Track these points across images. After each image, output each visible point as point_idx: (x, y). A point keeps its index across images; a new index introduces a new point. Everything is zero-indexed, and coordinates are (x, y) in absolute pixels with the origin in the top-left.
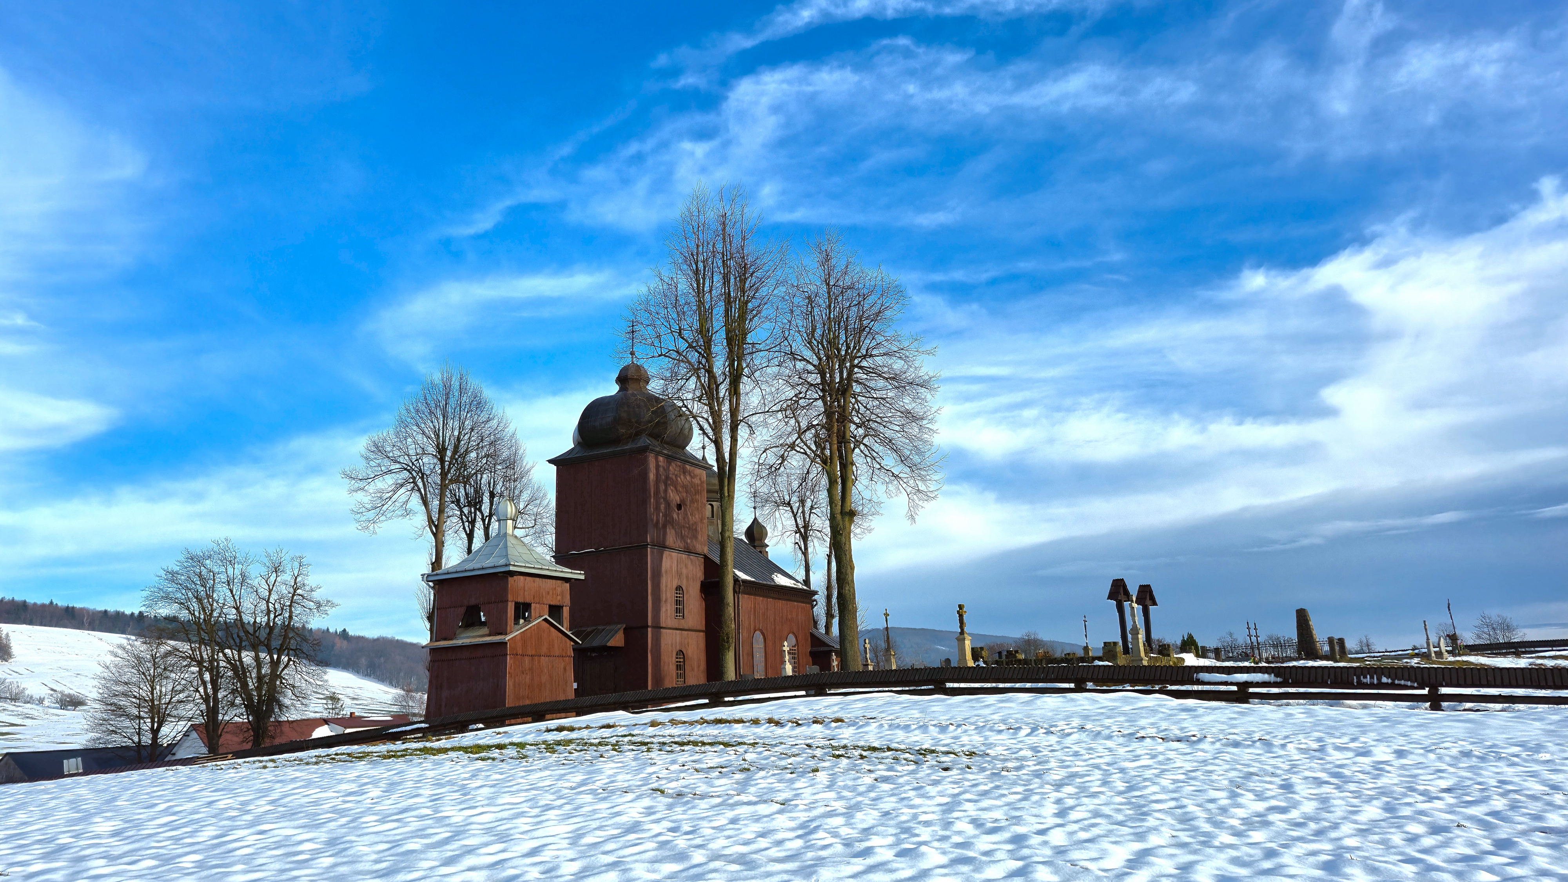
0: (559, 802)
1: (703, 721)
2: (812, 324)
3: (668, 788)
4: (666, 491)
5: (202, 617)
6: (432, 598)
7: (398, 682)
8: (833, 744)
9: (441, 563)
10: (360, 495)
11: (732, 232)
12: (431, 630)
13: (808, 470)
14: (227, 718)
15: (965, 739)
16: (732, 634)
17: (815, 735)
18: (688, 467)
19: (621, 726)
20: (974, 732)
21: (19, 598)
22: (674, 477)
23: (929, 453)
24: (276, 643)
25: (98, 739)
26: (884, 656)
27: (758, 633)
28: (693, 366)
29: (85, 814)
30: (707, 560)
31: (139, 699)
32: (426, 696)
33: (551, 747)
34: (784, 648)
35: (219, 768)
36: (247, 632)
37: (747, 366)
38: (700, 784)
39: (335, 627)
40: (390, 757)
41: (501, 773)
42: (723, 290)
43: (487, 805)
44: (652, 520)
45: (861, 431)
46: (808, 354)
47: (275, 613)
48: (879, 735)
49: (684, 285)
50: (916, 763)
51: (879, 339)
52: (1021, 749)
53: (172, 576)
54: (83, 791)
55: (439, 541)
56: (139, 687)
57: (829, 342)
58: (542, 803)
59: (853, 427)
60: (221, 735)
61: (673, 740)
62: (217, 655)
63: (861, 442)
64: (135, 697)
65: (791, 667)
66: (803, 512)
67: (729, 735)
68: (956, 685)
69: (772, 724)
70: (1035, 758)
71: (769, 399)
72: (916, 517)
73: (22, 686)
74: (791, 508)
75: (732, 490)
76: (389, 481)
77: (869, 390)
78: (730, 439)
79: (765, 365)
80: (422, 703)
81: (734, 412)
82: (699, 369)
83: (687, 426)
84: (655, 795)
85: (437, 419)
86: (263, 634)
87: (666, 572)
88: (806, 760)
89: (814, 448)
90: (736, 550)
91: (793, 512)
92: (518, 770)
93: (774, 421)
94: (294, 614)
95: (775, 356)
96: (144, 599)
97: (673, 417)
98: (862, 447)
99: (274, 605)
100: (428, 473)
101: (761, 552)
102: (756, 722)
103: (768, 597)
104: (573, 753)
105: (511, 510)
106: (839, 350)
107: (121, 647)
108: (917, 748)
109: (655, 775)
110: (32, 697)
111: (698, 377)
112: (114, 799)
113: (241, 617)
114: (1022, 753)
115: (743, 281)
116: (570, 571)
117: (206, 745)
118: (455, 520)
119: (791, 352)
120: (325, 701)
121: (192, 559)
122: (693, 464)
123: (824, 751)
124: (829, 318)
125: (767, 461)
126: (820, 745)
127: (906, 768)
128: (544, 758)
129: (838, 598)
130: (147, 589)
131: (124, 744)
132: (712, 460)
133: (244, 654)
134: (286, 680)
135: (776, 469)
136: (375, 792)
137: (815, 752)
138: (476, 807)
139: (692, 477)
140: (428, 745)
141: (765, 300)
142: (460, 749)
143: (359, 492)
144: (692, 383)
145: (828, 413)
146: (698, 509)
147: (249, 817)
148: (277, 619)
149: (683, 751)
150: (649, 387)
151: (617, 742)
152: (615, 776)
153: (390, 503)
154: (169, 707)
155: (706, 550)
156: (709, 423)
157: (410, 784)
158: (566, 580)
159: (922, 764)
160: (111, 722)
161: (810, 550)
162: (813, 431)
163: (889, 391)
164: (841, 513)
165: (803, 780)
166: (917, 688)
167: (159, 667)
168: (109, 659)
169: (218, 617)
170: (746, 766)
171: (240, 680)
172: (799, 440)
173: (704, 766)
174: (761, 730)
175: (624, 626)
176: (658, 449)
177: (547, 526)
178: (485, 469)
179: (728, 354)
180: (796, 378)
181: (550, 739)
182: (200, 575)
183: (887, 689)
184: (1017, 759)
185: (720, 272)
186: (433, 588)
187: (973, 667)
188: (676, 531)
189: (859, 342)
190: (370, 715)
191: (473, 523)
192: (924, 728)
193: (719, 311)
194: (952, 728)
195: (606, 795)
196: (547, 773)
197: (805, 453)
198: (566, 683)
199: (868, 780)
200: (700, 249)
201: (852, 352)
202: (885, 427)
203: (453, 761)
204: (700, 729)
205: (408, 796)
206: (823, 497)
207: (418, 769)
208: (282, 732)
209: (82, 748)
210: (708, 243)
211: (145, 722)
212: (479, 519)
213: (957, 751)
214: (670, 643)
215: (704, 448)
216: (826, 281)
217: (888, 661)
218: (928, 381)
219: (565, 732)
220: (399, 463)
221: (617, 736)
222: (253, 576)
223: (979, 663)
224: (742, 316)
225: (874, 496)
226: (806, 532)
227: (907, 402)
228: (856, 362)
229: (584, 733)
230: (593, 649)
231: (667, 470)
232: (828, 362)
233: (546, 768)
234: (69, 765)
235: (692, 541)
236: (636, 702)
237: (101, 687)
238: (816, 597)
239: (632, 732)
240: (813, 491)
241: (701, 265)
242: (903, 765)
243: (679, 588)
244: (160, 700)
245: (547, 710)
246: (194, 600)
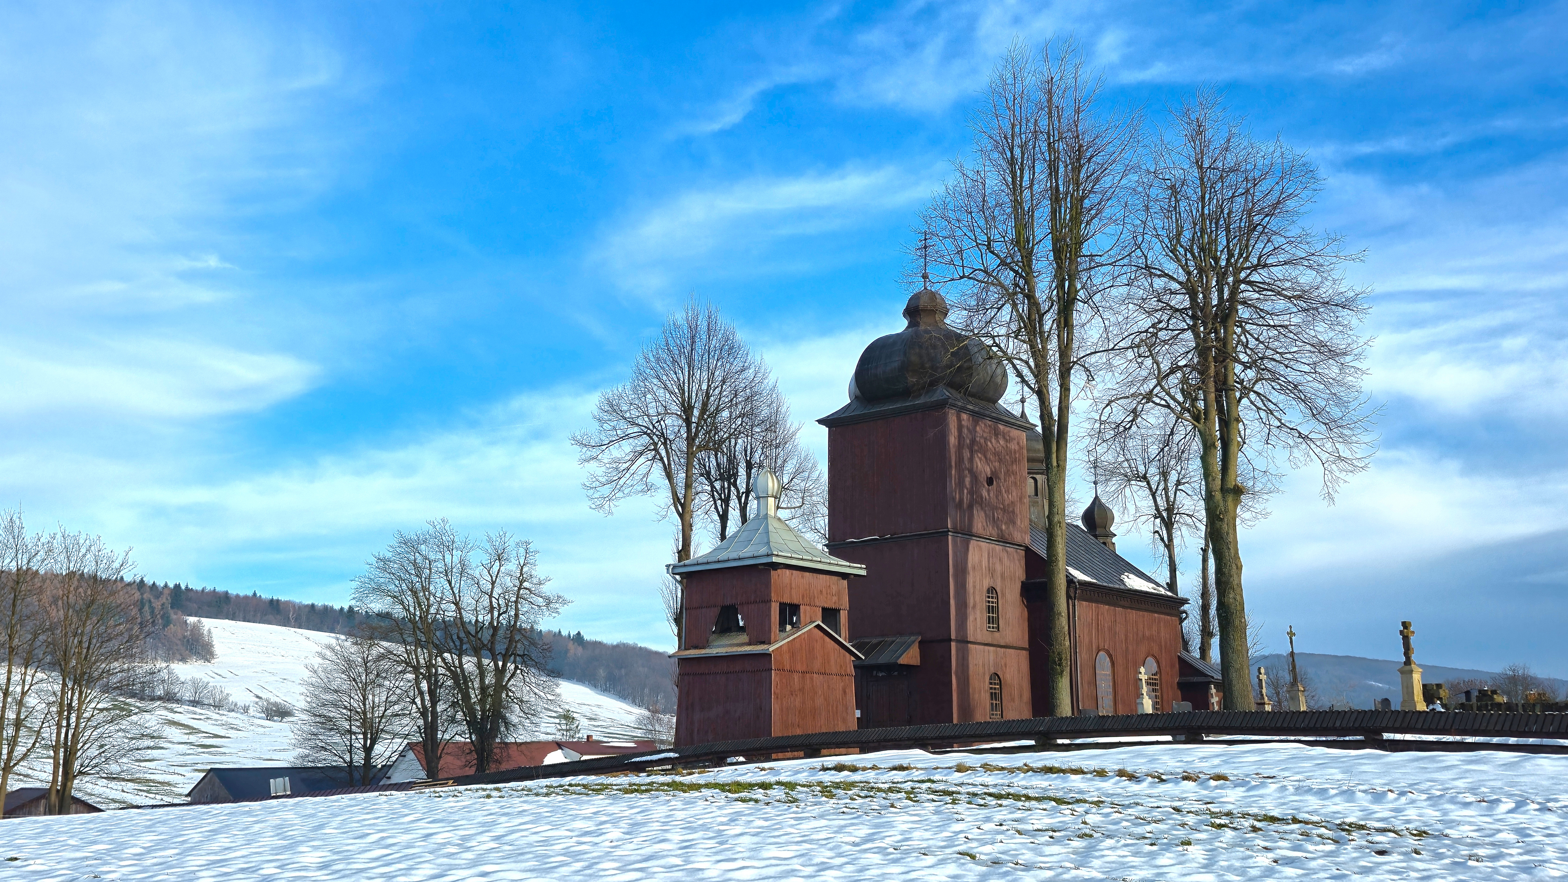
0: (839, 861)
1: (1027, 769)
2: (1177, 225)
3: (980, 853)
4: (971, 460)
5: (418, 613)
6: (679, 595)
7: (642, 701)
8: (1213, 810)
9: (689, 551)
10: (593, 466)
11: (1062, 103)
12: (679, 635)
13: (1172, 429)
14: (447, 737)
15: (1411, 813)
16: (1066, 655)
17: (1185, 795)
18: (1001, 427)
19: (917, 769)
20: (1425, 803)
21: (220, 588)
22: (982, 441)
23: (1356, 403)
24: (500, 647)
25: (307, 756)
26: (1288, 692)
27: (1102, 653)
28: (1007, 290)
29: (291, 841)
30: (1030, 555)
31: (350, 710)
32: (674, 720)
33: (827, 791)
34: (1140, 676)
35: (437, 795)
36: (468, 633)
37: (1082, 288)
38: (1024, 851)
39: (568, 629)
40: (632, 792)
41: (766, 819)
42: (1049, 184)
43: (749, 858)
44: (954, 499)
45: (1251, 374)
46: (1171, 267)
47: (499, 611)
48: (1279, 801)
49: (995, 181)
50: (1336, 842)
51: (1278, 240)
52: (1499, 831)
53: (384, 563)
54: (290, 815)
55: (686, 524)
56: (350, 696)
57: (1202, 249)
58: (817, 860)
59: (1238, 368)
60: (440, 757)
61: (986, 791)
62: (435, 660)
63: (1251, 390)
64: (346, 708)
65: (1150, 702)
66: (1166, 489)
67: (1063, 788)
68: (1399, 737)
69: (1124, 778)
70: (1521, 844)
71: (1115, 332)
72: (1335, 495)
73: (226, 692)
74: (1148, 483)
75: (1063, 458)
76: (626, 448)
77: (1263, 314)
78: (1059, 388)
79: (1106, 285)
80: (671, 727)
81: (1065, 350)
82: (1015, 293)
83: (999, 371)
84: (962, 861)
85: (682, 369)
86: (486, 636)
87: (974, 568)
88: (1173, 827)
89: (1180, 398)
90: (1070, 541)
91: (1150, 489)
92: (787, 816)
93: (1122, 362)
94: (520, 612)
95: (1123, 271)
96: (353, 591)
97: (981, 360)
98: (1253, 396)
99: (498, 600)
100: (672, 437)
101: (1104, 543)
102: (1101, 774)
103: (1115, 605)
104: (855, 799)
105: (772, 485)
106: (1217, 260)
107: (329, 647)
108: (1338, 822)
109: (963, 835)
110: (236, 705)
111: (1014, 306)
112: (321, 826)
113: (460, 613)
114: (1501, 836)
115: (1077, 169)
116: (848, 564)
117: (424, 768)
118: (705, 497)
119: (1147, 266)
120: (557, 721)
121: (405, 544)
122: (1007, 423)
123: (1199, 817)
124: (1203, 214)
125: (1113, 419)
126: (1193, 810)
127: (1321, 847)
128: (820, 803)
129: (1218, 609)
130: (357, 579)
131: (334, 764)
132: (1034, 417)
133: (465, 659)
134: (513, 692)
135: (1126, 429)
136: (615, 834)
137: (1186, 819)
138: (736, 859)
139: (1007, 441)
140: (678, 779)
141: (1108, 194)
142: (716, 786)
143: (592, 462)
144: (1006, 313)
145: (1202, 350)
146: (1016, 483)
147: (469, 855)
148: (501, 618)
149: (1001, 806)
150: (947, 321)
151: (913, 788)
152: (910, 833)
153: (627, 475)
154: (383, 720)
155: (1027, 540)
156: (1029, 367)
157: (656, 826)
158: (844, 576)
159: (1344, 844)
160: (320, 737)
161: (1176, 541)
162: (1179, 375)
163: (1293, 315)
164: (1222, 489)
165: (1168, 855)
166: (1339, 739)
167: (371, 673)
168: (317, 661)
169: (436, 614)
170: (1088, 831)
171: (460, 690)
172: (1158, 388)
173: (1029, 827)
174: (1108, 785)
175: (920, 638)
176: (960, 404)
177: (818, 506)
178: (740, 433)
179: (1056, 272)
180: (1154, 302)
181: (827, 780)
182: (415, 564)
183: (1292, 738)
184: (1493, 844)
185: (1045, 159)
186: (680, 582)
187: (1424, 712)
188: (985, 513)
189: (1247, 247)
190: (610, 740)
191: (726, 501)
192: (1348, 794)
193: (1043, 213)
194: (1391, 796)
195: (899, 856)
196: (823, 823)
197: (1168, 406)
198: (847, 709)
199: (1264, 860)
200: (1017, 129)
201: (1237, 261)
202: (1287, 367)
203: (707, 800)
204: (1024, 779)
205: (653, 841)
206: (1195, 467)
207: (665, 808)
208: (509, 756)
209: (289, 766)
210: (1028, 121)
211: (357, 739)
212: (733, 496)
213: (1400, 828)
214: (981, 663)
215: (1023, 401)
216: (1197, 162)
217: (1295, 699)
218: (1353, 300)
219: (846, 773)
220: (638, 425)
221: (912, 781)
222: (474, 565)
223: (1435, 707)
224: (1076, 218)
225: (1271, 466)
226: (1170, 517)
227: (1322, 331)
228: (1243, 275)
229: (871, 775)
230: (880, 667)
231: (973, 431)
232: (1201, 277)
233: (822, 816)
234: (277, 784)
235: (1008, 528)
236: (936, 738)
237: (308, 694)
238: (1186, 607)
239: (932, 778)
240: (1179, 459)
241: (1017, 152)
242: (1316, 844)
243: (992, 590)
244: (372, 713)
245: (823, 744)
246: (409, 593)
